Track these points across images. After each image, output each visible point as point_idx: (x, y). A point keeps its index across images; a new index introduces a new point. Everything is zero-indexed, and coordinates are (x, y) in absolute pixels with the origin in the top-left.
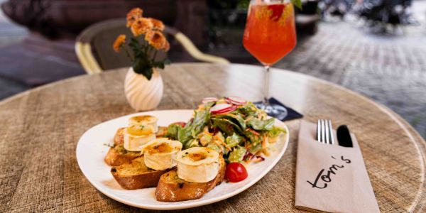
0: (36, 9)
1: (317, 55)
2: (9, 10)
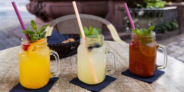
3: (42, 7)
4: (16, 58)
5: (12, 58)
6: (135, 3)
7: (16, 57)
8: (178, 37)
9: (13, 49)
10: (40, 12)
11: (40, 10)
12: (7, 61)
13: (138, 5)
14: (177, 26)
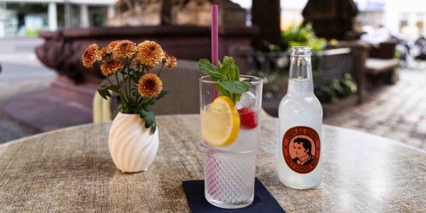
0: (67, 51)
1: (401, 112)
2: (41, 53)
3: (72, 52)
4: (38, 164)
5: (27, 164)
6: (266, 43)
7: (37, 162)
8: (357, 110)
9: (25, 142)
10: (68, 62)
11: (67, 57)
12: (14, 172)
13: (272, 47)
14: (353, 87)
